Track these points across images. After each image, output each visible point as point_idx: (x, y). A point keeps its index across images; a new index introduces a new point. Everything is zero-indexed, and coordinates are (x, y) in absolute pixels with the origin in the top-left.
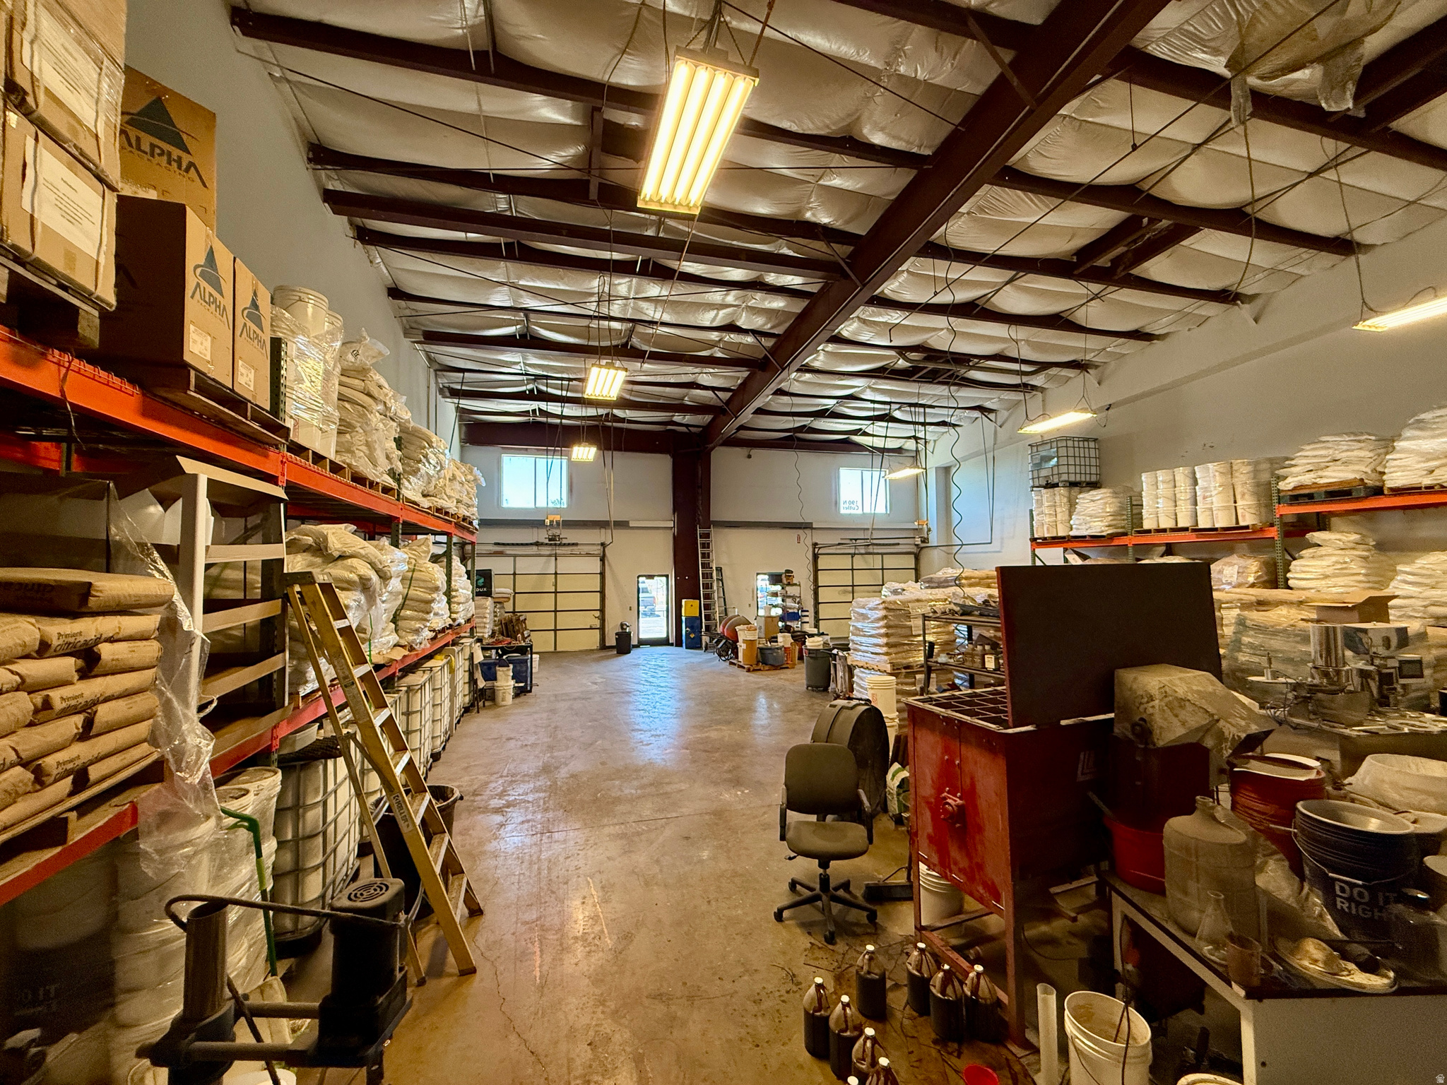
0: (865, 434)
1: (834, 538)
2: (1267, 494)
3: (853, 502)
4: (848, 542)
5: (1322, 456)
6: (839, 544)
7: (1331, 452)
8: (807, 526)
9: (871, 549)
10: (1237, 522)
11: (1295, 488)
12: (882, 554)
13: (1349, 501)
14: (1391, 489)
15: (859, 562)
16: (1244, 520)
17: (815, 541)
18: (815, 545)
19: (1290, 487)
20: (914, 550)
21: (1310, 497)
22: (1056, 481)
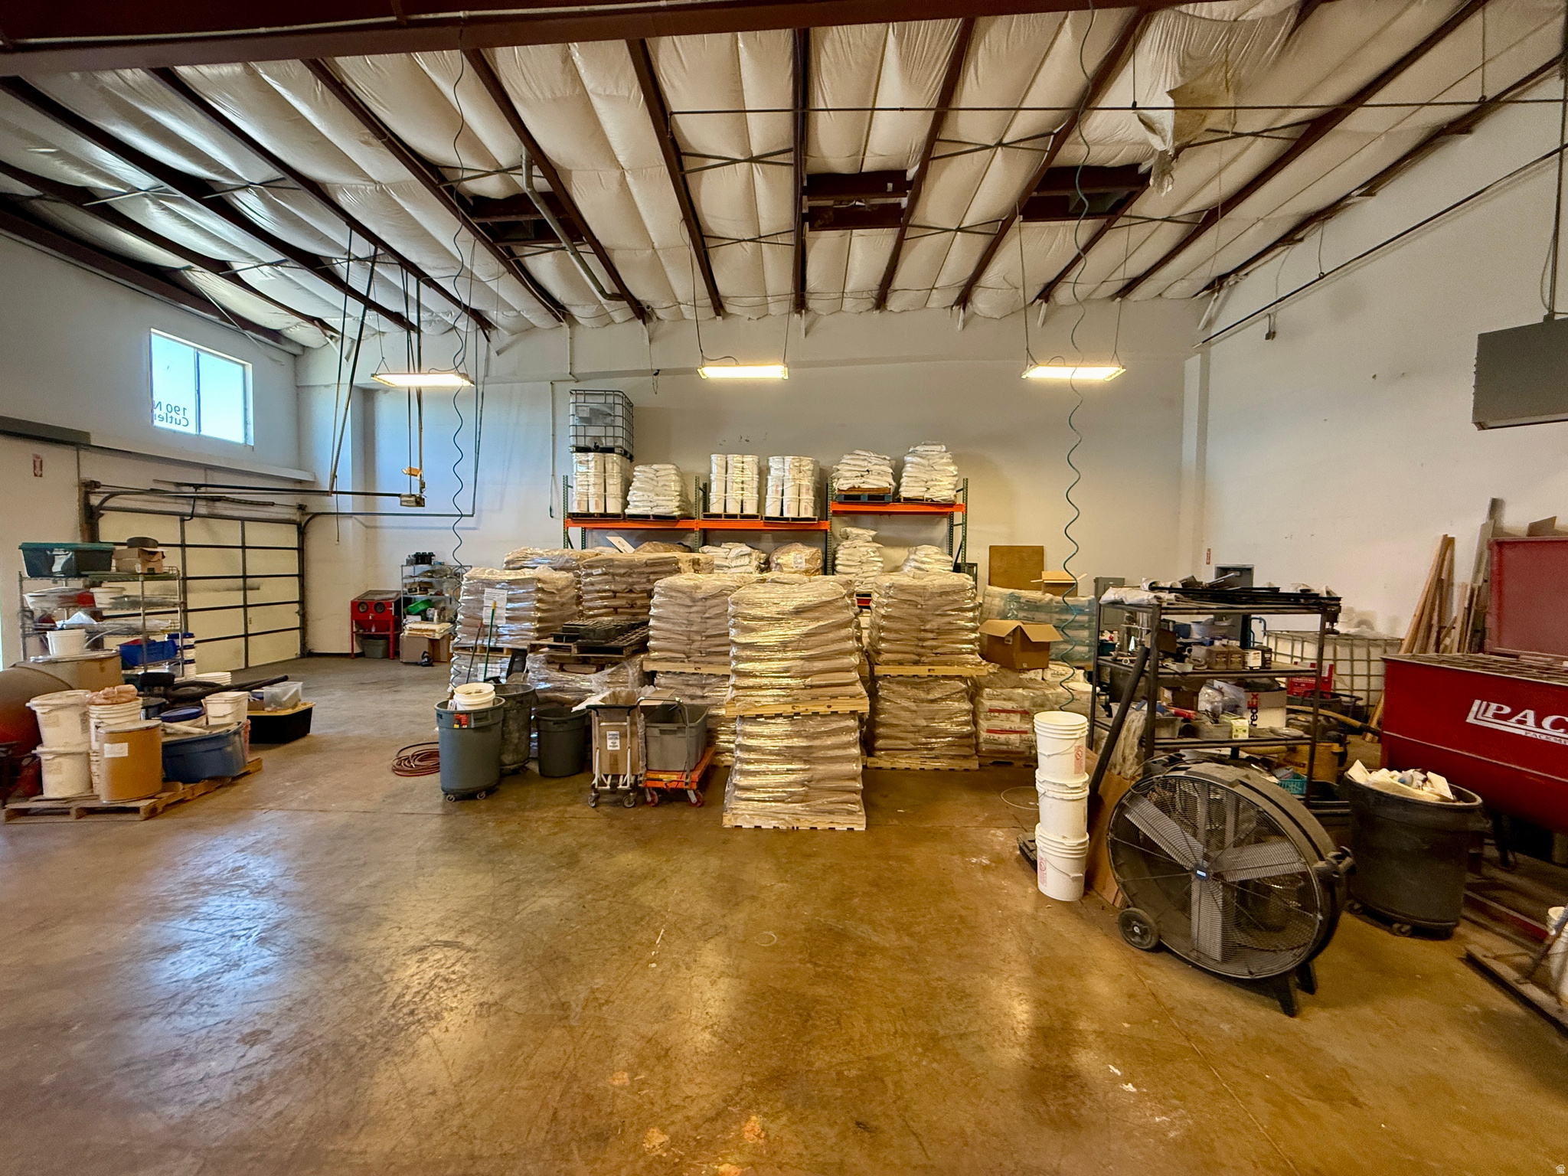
0: (235, 279)
1: (141, 477)
2: (822, 490)
3: (176, 409)
4: (172, 489)
5: (860, 466)
6: (153, 490)
7: (866, 463)
8: (74, 441)
9: (221, 508)
10: (782, 513)
11: (850, 489)
12: (243, 520)
13: (857, 504)
14: (905, 499)
15: (196, 532)
16: (789, 512)
17: (88, 475)
18: (89, 487)
19: (845, 487)
20: (296, 516)
21: (858, 497)
22: (610, 444)
